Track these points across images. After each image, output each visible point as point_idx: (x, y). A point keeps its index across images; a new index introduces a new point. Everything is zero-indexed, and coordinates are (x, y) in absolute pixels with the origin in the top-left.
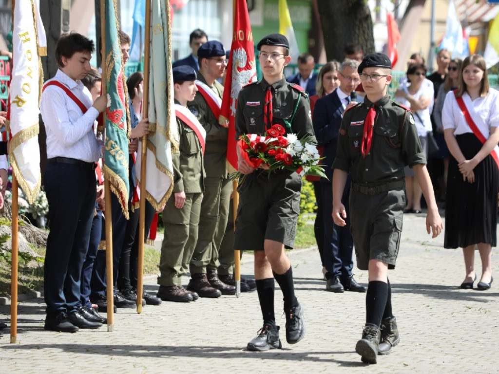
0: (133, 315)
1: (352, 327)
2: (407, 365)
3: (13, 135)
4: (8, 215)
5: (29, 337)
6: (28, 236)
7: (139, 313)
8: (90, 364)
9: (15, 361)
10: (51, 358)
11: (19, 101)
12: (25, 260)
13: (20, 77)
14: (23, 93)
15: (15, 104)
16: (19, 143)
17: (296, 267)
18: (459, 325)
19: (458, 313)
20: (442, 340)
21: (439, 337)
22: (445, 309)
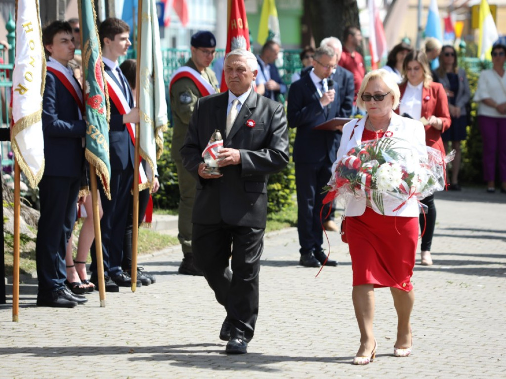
0: (127, 294)
1: (339, 303)
2: (389, 339)
3: (15, 121)
4: (8, 198)
5: (26, 315)
6: (26, 218)
7: (133, 292)
8: (85, 341)
9: (13, 339)
10: (47, 336)
11: (21, 89)
12: (24, 241)
13: (23, 66)
14: (25, 81)
15: (18, 92)
16: (21, 130)
17: (285, 246)
18: (440, 300)
19: (440, 287)
20: (423, 314)
21: (421, 311)
22: (428, 284)
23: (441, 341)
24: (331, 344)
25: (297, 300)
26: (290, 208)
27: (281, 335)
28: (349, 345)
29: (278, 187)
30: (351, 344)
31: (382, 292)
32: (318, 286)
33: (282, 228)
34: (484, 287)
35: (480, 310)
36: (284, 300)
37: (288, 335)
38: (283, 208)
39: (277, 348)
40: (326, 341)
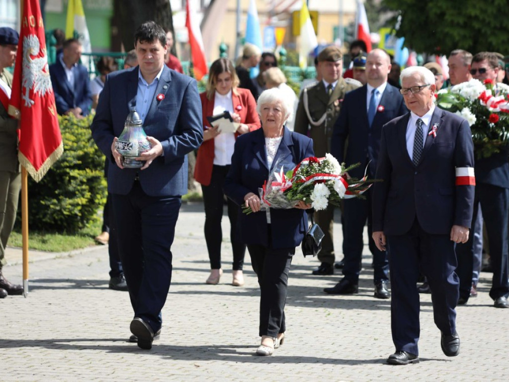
2: (199, 366)
17: (89, 266)
18: (254, 324)
19: (254, 311)
20: (236, 339)
21: (233, 337)
22: (242, 307)
23: (253, 368)
24: (135, 372)
25: (100, 324)
26: (95, 224)
27: (81, 362)
28: (155, 373)
29: (82, 201)
30: (157, 371)
31: (193, 316)
32: (124, 309)
33: (86, 247)
34: (301, 311)
35: (296, 335)
36: (86, 325)
37: (89, 362)
38: (87, 225)
39: (75, 376)
40: (130, 369)
